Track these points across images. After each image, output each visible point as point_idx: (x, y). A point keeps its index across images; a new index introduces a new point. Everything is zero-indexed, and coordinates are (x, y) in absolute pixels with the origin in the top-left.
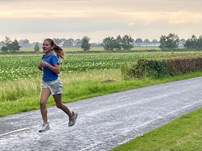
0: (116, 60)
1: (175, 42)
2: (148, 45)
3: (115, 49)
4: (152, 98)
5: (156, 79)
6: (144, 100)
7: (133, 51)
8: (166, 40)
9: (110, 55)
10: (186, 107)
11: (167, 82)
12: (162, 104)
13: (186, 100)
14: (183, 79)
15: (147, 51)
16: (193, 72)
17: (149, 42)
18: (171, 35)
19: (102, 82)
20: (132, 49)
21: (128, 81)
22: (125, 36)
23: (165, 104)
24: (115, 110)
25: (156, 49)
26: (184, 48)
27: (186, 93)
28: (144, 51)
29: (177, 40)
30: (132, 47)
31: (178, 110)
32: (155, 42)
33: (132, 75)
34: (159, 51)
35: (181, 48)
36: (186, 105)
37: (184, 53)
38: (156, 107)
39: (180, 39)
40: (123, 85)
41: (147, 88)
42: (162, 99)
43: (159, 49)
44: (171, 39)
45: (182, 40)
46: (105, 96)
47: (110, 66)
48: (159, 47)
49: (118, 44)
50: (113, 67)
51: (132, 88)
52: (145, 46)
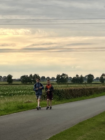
0: (30, 89)
5: (58, 101)
16: (80, 97)
17: (50, 79)
18: (63, 75)
19: (25, 103)
22: (35, 75)
29: (67, 78)
32: (53, 79)
35: (70, 83)
45: (70, 77)
48: (56, 82)
49: (31, 80)
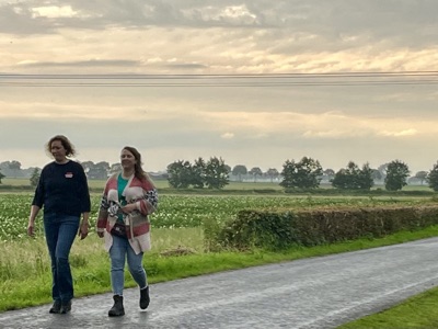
0: (193, 208)
1: (313, 176)
2: (259, 180)
3: (191, 186)
4: (266, 291)
5: (274, 250)
6: (250, 294)
7: (228, 192)
8: (296, 171)
9: (181, 199)
10: (337, 312)
11: (298, 258)
12: (286, 305)
13: (337, 297)
14: (331, 253)
15: (256, 191)
16: (351, 238)
17: (261, 174)
18: (306, 161)
19: (165, 254)
20: (226, 187)
21: (217, 255)
22: (213, 160)
23: (293, 304)
24: (192, 313)
25: (274, 188)
26: (331, 187)
27: (335, 283)
28: (250, 192)
29: (319, 171)
30: (225, 182)
31: (320, 318)
32: (272, 173)
33: (226, 243)
34: (280, 192)
35: (326, 188)
36: (337, 308)
37: (331, 197)
38: (276, 311)
39: (324, 170)
40: (207, 262)
41: (256, 269)
42: (288, 294)
43: (281, 188)
44: (305, 168)
45: (328, 171)
46: (171, 284)
47: (181, 220)
48: (281, 184)
49: (198, 176)
50: (187, 224)
51: (225, 270)
52: (253, 180)
